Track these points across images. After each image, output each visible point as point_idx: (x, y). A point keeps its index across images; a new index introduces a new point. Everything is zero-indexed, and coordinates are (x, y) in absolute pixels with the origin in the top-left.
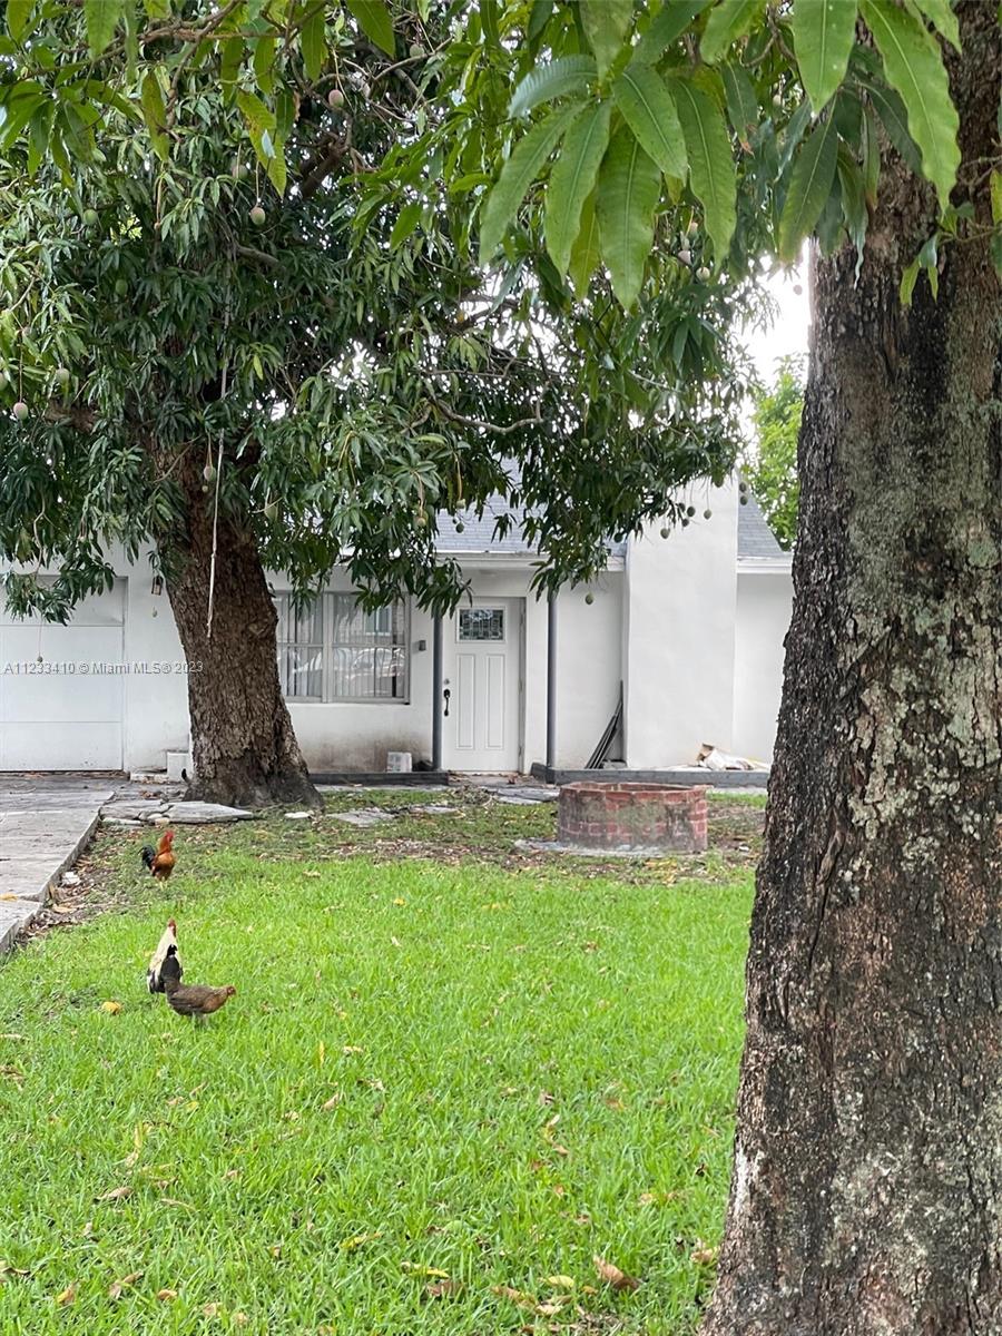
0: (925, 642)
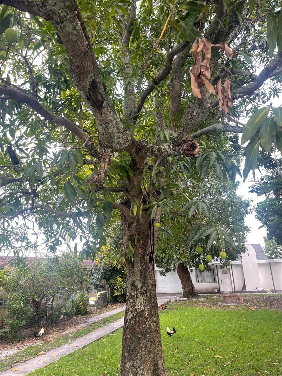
0: (134, 296)
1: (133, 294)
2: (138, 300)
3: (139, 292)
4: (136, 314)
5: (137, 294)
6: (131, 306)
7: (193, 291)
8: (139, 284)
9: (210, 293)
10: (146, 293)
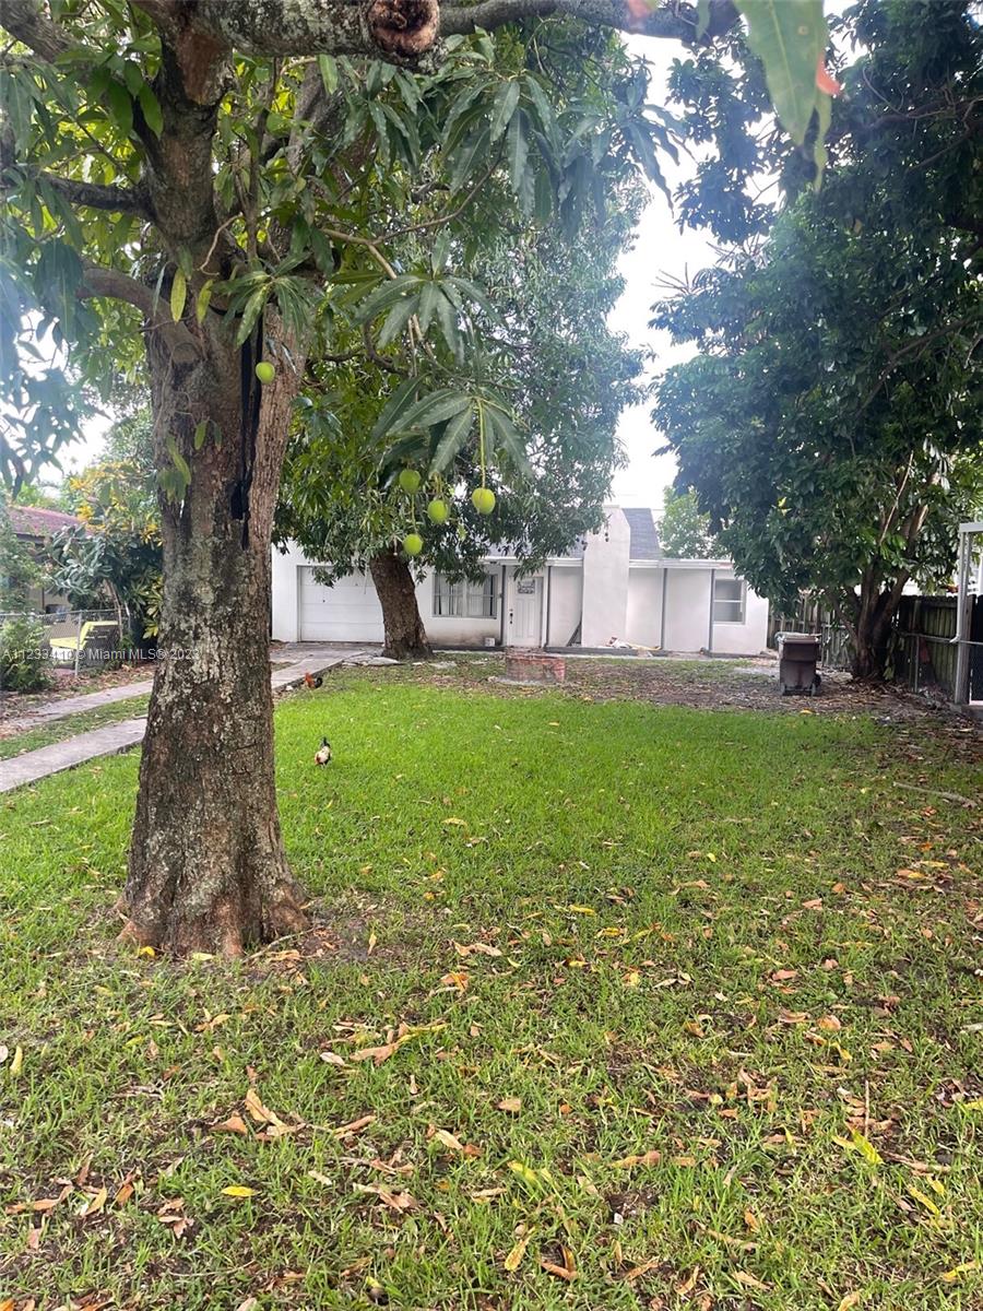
0: (185, 634)
1: (183, 626)
2: (200, 647)
3: (205, 620)
4: (189, 691)
5: (198, 626)
6: (175, 666)
7: (418, 640)
8: (206, 595)
9: (472, 648)
10: (231, 626)
